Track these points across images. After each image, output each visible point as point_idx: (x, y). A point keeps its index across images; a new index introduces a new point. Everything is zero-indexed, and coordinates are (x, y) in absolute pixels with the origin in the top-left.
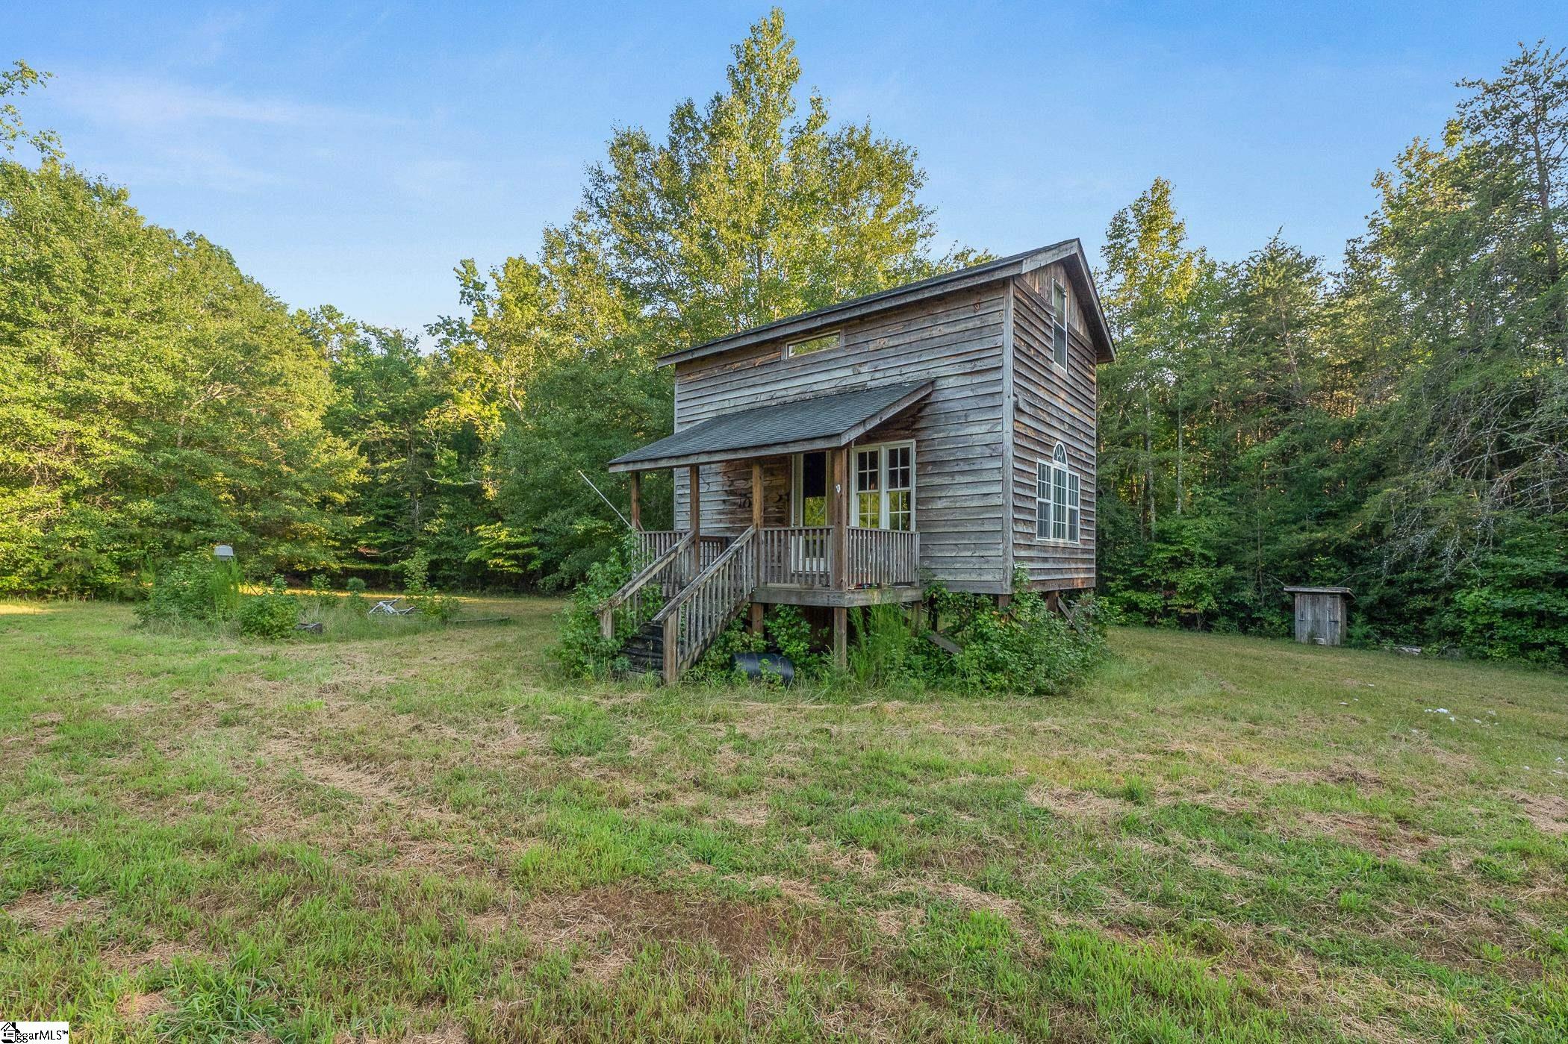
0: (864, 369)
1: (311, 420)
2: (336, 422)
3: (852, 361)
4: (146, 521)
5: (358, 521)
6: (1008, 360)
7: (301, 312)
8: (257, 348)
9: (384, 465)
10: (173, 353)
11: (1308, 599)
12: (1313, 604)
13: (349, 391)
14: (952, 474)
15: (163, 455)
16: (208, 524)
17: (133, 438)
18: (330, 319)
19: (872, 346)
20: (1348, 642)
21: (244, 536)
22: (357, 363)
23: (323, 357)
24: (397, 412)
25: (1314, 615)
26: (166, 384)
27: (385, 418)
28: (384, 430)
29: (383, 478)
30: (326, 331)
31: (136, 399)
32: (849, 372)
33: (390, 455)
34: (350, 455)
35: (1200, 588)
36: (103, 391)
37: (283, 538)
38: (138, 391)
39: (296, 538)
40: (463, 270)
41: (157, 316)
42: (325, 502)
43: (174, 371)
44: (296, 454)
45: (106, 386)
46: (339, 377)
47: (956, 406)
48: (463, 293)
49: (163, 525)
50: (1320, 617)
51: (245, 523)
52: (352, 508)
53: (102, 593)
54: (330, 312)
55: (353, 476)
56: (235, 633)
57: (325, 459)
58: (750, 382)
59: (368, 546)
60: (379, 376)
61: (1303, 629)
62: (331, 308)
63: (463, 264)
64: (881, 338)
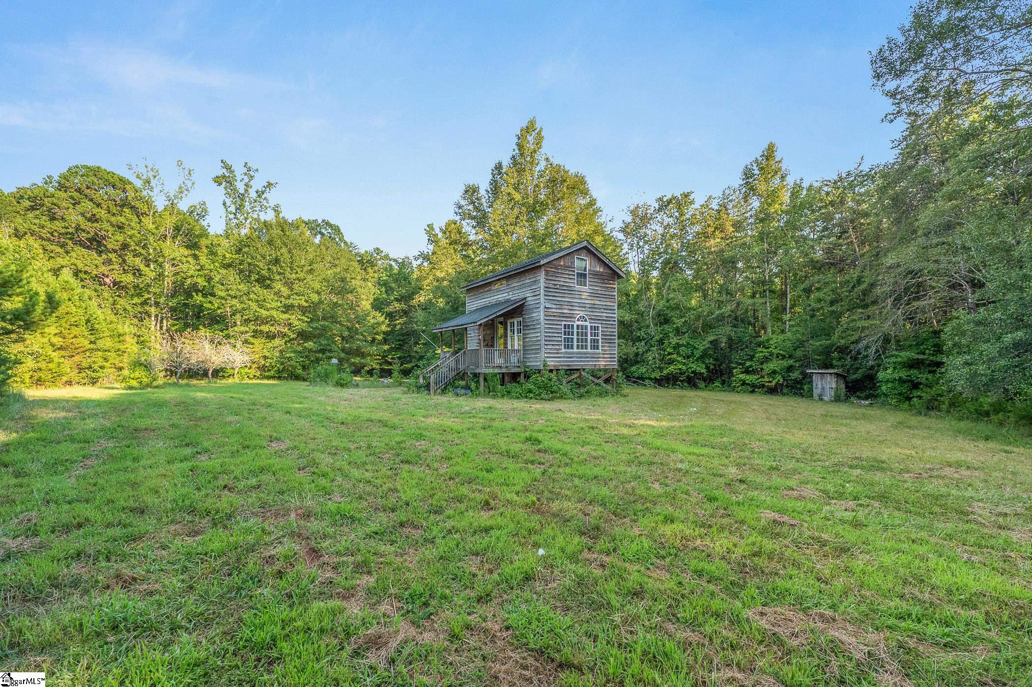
0: (511, 293)
1: (366, 305)
2: (378, 305)
3: (508, 291)
4: (310, 351)
5: (386, 347)
6: (542, 292)
7: (366, 252)
8: (346, 278)
9: (398, 322)
10: (317, 286)
11: (819, 376)
12: (821, 379)
13: (383, 289)
14: (529, 329)
15: (315, 325)
16: (330, 351)
17: (306, 319)
18: (378, 254)
19: (512, 286)
20: (837, 399)
21: (343, 355)
22: (387, 276)
23: (375, 272)
24: (403, 297)
25: (822, 385)
26: (315, 298)
27: (397, 300)
28: (397, 306)
29: (398, 327)
30: (376, 259)
31: (306, 305)
32: (506, 294)
33: (401, 317)
34: (382, 319)
35: (774, 372)
36: (296, 303)
37: (358, 355)
38: (306, 301)
39: (363, 355)
40: (428, 229)
41: (311, 271)
42: (374, 340)
43: (318, 293)
44: (360, 320)
45: (296, 301)
46: (380, 283)
47: (531, 307)
48: (429, 239)
49: (315, 352)
50: (825, 386)
51: (343, 350)
52: (385, 341)
53: (297, 378)
54: (378, 251)
55: (384, 328)
56: (335, 386)
57: (372, 321)
58: (484, 297)
59: (392, 358)
60: (396, 281)
61: (816, 392)
62: (378, 249)
63: (428, 226)
64: (515, 283)
